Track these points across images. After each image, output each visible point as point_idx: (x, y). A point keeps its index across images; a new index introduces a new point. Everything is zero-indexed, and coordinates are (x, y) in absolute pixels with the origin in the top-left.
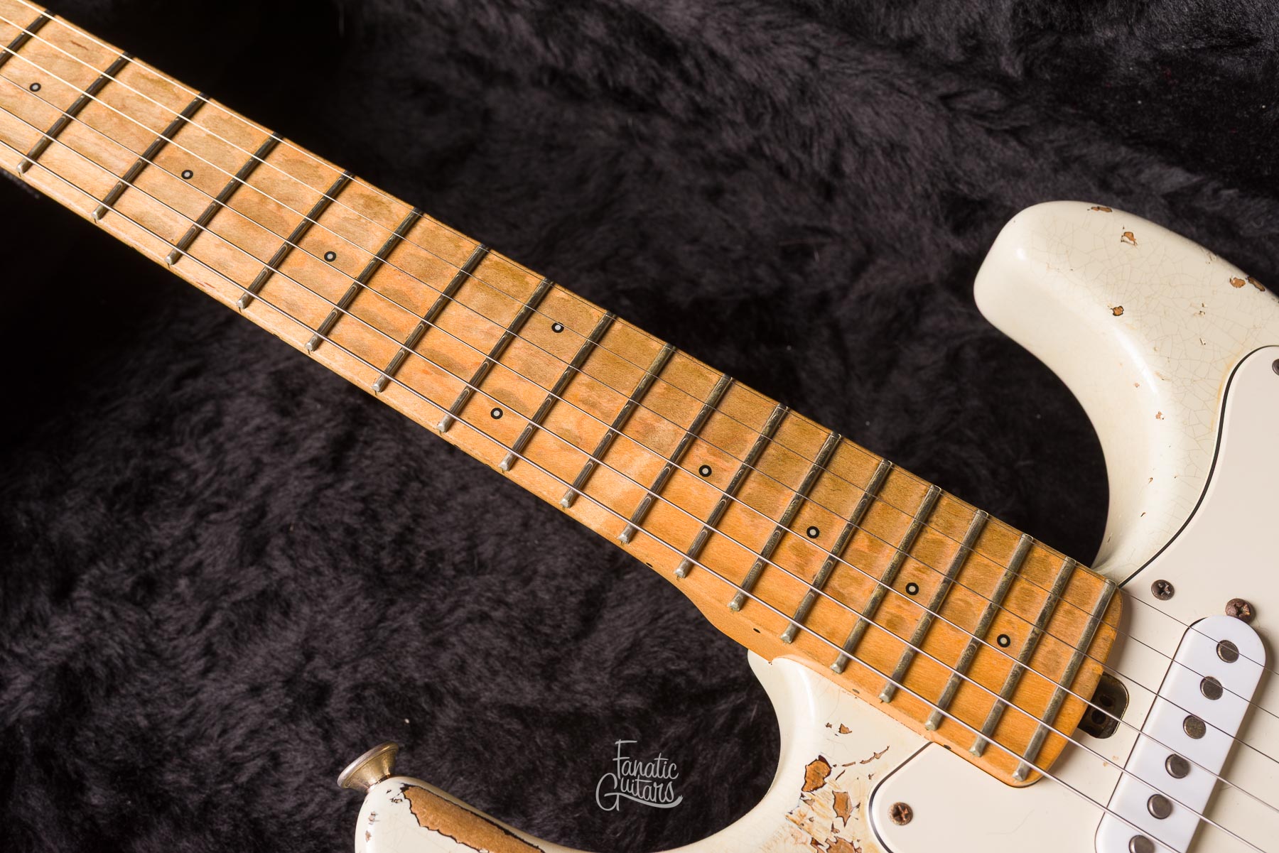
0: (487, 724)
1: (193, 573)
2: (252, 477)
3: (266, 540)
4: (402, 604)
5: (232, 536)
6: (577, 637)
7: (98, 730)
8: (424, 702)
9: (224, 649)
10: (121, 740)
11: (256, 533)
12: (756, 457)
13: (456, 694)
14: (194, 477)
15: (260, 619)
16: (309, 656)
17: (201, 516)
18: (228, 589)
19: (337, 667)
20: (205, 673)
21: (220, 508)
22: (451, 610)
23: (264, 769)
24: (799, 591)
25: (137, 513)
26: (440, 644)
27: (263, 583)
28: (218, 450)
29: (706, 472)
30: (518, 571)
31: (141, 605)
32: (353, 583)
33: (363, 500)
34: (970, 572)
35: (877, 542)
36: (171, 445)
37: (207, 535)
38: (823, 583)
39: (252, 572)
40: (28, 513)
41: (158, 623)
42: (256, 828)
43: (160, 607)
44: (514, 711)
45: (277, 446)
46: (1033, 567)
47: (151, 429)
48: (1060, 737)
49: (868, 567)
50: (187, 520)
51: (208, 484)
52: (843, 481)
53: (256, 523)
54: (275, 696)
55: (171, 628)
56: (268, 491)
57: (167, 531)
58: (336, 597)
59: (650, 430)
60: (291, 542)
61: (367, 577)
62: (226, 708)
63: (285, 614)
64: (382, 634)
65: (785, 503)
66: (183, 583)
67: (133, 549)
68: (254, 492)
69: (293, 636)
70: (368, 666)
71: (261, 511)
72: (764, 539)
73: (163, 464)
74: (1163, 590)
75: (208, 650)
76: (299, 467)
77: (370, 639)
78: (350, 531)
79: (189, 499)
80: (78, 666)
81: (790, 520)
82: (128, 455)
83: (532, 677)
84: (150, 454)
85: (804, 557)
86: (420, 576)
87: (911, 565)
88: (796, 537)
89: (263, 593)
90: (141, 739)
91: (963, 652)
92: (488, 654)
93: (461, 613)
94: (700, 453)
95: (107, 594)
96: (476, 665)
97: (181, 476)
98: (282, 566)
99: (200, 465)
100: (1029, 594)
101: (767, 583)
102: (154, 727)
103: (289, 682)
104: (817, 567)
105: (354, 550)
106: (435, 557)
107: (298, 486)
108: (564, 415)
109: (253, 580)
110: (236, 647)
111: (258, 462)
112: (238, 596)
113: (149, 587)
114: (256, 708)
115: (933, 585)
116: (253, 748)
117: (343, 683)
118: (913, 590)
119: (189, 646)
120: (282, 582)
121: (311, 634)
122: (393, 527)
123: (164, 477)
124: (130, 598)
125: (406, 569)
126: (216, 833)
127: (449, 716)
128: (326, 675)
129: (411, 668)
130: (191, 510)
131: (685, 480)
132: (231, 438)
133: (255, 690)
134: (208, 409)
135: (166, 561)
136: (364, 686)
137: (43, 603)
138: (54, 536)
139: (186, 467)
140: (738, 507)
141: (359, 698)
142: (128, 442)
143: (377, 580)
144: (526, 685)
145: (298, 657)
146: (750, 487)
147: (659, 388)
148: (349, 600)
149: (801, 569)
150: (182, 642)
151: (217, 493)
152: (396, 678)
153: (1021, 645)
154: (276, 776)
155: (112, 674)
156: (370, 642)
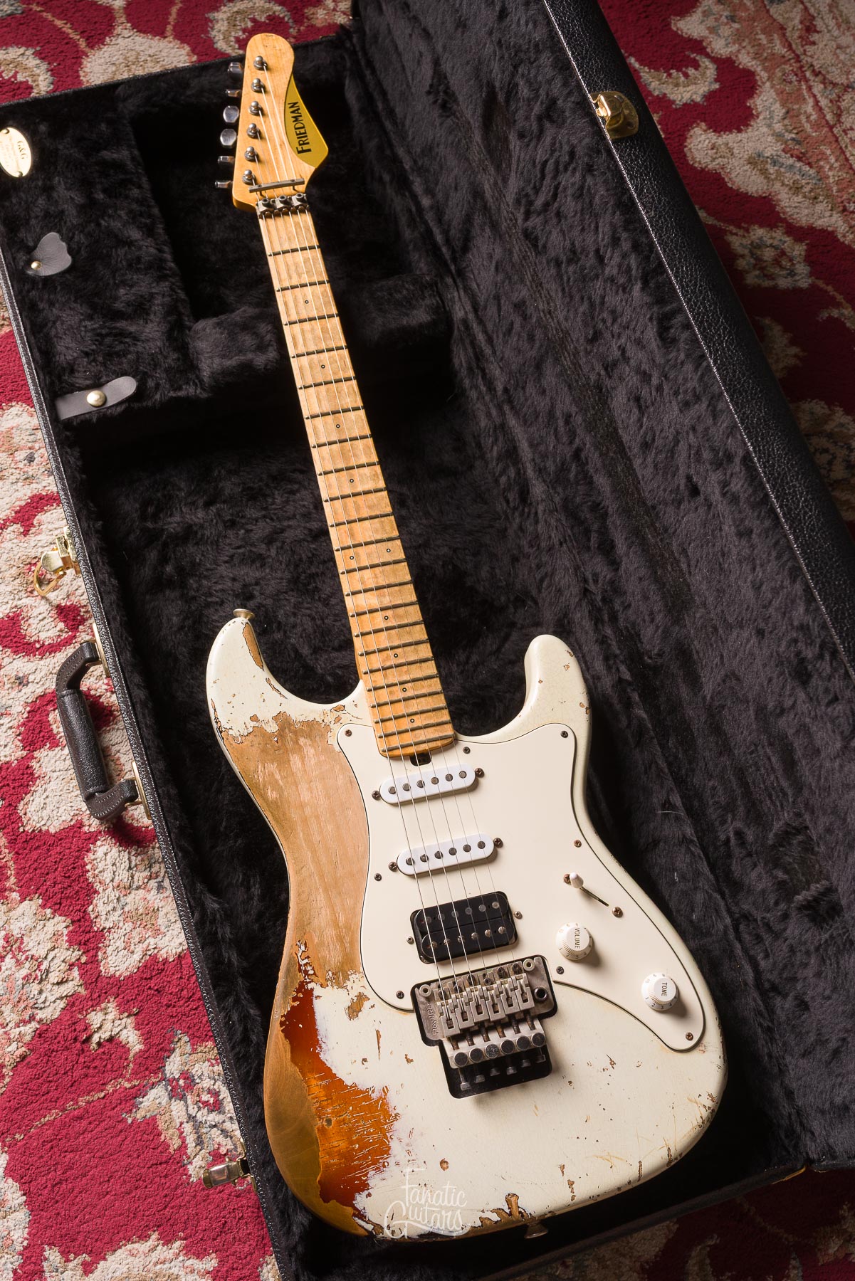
0: (286, 648)
1: (248, 531)
2: (289, 519)
3: (276, 540)
4: (295, 594)
5: (268, 530)
6: (334, 649)
7: (185, 551)
8: (274, 626)
9: (236, 561)
10: (188, 559)
11: (275, 536)
12: (400, 626)
13: (285, 632)
14: (273, 503)
15: (253, 562)
16: (257, 584)
17: (264, 517)
18: (253, 545)
19: (261, 594)
20: (226, 562)
21: (272, 519)
22: (307, 608)
23: (217, 603)
24: (377, 665)
25: (248, 500)
26: (295, 614)
27: (263, 552)
28: (287, 502)
29: (386, 618)
30: (336, 615)
31: (226, 528)
32: (287, 575)
33: (313, 554)
34: (422, 699)
35: (407, 672)
36: (275, 488)
37: (261, 524)
38: (384, 669)
39: (263, 546)
40: (219, 472)
41: (225, 537)
42: (201, 615)
43: (230, 533)
44: (296, 651)
45: (304, 516)
46: (439, 713)
47: (274, 478)
48: (400, 752)
49: (400, 675)
50: (260, 514)
51: (275, 509)
52: (416, 651)
53: (277, 533)
54: (238, 586)
55: (228, 541)
56: (289, 527)
57: (252, 512)
58: (279, 574)
59: (384, 596)
60: (282, 548)
61: (293, 577)
62: (222, 577)
63: (261, 567)
64: (282, 597)
65: (396, 644)
66: (243, 531)
67: (238, 509)
68: (285, 523)
69: (258, 574)
70: (269, 602)
71: (282, 531)
72: (382, 646)
73: (268, 492)
74: (467, 750)
75: (232, 557)
76: (305, 528)
77: (277, 595)
78: (301, 560)
79: (266, 509)
80: (195, 529)
81: (392, 648)
82: (261, 480)
83: (310, 647)
84: (267, 485)
85: (388, 658)
86: (307, 590)
87: (410, 684)
88: (390, 652)
89: (261, 555)
90: (194, 565)
91: (400, 714)
92: (304, 630)
93: (308, 612)
94: (389, 613)
95: (219, 515)
96: (299, 629)
97: (270, 500)
98: (273, 552)
99: (278, 501)
100: (431, 718)
101: (372, 656)
102: (199, 564)
103: (245, 586)
104: (388, 664)
105: (297, 566)
106: (317, 589)
107: (299, 533)
108: (367, 573)
109: (262, 548)
110: (239, 563)
111: (294, 516)
112: (254, 549)
113: (232, 524)
114: (230, 585)
115: (410, 693)
116: (219, 594)
117: (258, 600)
118: (404, 690)
119: (229, 551)
120: (269, 556)
121: (263, 578)
122: (313, 570)
123: (265, 496)
124: (225, 522)
125: (305, 585)
126: (190, 607)
127: (278, 636)
128: (256, 593)
129: (281, 615)
130: (264, 512)
131: (379, 616)
132: (294, 501)
133: (234, 580)
134: (296, 486)
135: (243, 521)
136: (263, 606)
137: (201, 502)
138: (221, 485)
139: (274, 498)
140: (385, 633)
141: (259, 608)
142: (264, 476)
143: (294, 581)
144: (307, 648)
145: (253, 581)
146: (393, 632)
147: (396, 588)
148: (282, 579)
149: (384, 661)
150: (227, 548)
151: (275, 514)
152: (274, 612)
153: (415, 725)
154: (218, 607)
155: (201, 539)
156: (276, 597)
